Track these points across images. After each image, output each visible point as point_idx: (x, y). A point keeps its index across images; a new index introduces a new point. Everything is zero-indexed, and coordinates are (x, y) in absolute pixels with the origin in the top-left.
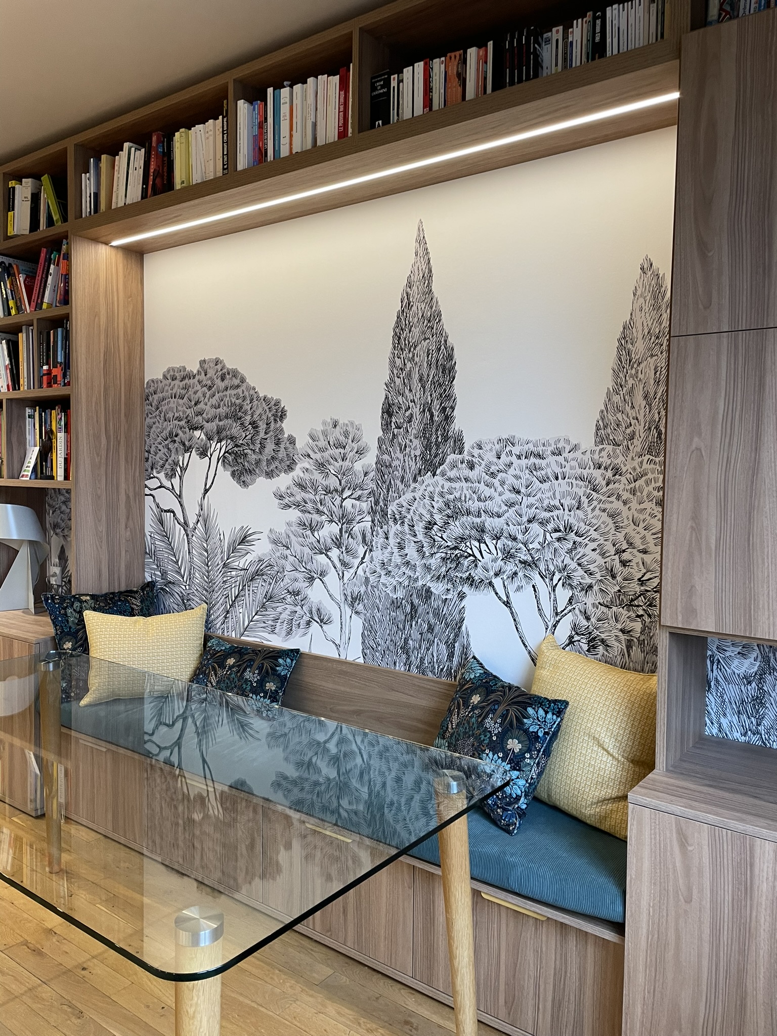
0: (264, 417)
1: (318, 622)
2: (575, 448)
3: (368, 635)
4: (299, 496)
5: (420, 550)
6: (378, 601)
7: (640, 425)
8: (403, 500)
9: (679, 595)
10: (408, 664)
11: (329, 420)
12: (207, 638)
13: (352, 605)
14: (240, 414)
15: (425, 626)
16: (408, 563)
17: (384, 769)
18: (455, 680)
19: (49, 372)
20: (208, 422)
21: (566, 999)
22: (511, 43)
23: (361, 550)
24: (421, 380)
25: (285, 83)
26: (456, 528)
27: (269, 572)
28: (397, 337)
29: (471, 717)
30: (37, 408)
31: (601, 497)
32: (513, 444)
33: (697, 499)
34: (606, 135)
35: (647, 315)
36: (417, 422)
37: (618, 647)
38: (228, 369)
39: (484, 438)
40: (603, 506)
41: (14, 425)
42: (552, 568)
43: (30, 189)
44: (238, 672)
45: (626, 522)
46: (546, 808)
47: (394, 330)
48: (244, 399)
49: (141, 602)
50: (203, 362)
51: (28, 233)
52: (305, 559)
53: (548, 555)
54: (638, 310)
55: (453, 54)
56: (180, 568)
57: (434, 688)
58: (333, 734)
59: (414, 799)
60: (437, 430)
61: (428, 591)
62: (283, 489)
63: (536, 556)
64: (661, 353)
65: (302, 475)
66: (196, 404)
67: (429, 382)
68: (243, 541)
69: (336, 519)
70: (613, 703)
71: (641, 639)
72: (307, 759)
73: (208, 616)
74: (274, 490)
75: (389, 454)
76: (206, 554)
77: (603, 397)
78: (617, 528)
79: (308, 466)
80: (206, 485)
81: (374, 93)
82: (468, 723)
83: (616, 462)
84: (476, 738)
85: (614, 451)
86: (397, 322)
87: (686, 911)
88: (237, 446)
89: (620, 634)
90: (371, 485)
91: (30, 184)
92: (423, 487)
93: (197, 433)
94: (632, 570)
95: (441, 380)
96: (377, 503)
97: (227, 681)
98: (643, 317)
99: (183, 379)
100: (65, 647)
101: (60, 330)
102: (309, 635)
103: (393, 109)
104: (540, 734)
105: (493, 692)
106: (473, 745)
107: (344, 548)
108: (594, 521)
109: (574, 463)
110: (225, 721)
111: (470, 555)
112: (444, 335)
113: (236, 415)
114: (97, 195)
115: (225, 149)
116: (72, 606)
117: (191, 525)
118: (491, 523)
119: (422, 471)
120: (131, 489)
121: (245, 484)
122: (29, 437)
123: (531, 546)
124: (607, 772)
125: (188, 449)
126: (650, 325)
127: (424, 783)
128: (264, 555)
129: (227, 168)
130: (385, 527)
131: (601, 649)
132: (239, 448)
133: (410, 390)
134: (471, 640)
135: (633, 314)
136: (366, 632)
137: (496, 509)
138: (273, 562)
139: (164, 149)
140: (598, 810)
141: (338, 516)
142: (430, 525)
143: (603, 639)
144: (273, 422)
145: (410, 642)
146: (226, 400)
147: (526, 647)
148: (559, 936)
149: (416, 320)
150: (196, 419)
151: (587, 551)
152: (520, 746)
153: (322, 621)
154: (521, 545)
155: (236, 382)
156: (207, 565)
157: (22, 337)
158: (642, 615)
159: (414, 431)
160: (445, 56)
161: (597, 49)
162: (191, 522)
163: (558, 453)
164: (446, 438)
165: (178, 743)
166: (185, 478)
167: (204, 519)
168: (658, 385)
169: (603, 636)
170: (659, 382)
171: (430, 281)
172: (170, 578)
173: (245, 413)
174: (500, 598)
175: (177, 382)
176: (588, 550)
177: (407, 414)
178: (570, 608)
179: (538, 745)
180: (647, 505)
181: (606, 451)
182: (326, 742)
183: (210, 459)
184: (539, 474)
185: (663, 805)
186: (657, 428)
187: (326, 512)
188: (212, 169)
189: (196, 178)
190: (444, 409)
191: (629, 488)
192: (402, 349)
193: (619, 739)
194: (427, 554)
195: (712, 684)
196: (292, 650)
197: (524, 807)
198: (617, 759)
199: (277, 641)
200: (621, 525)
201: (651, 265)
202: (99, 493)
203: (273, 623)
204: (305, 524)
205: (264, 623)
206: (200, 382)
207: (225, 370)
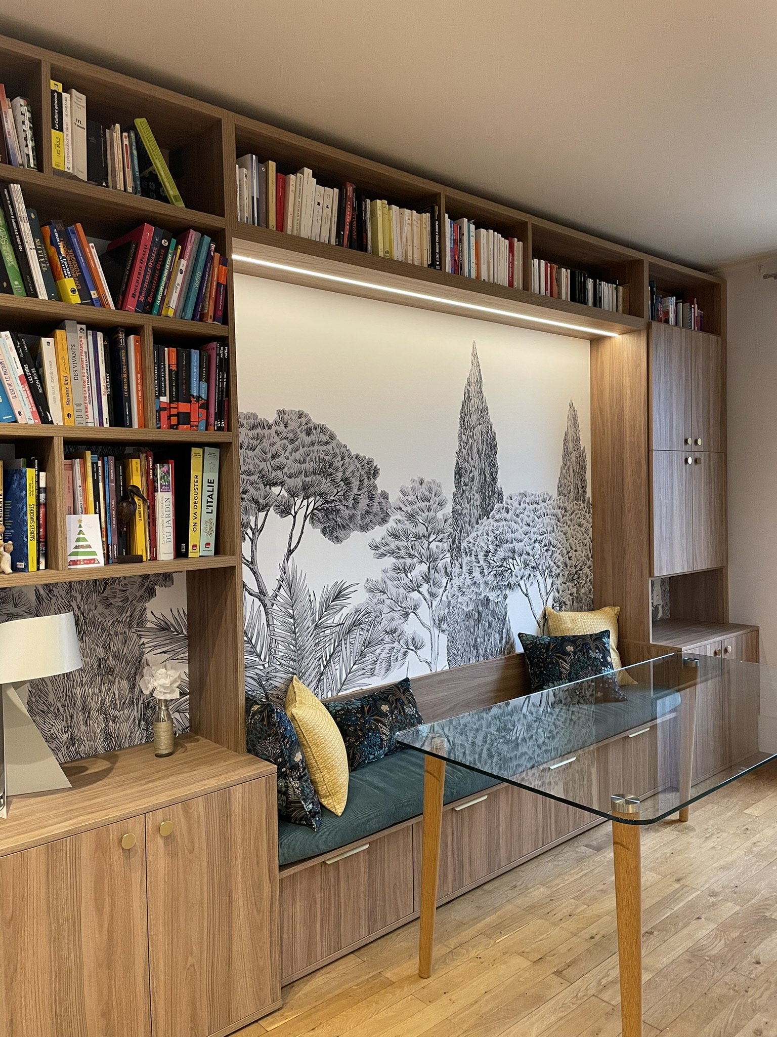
0: (358, 474)
1: (413, 650)
3: (451, 646)
4: (394, 544)
5: (482, 572)
6: (457, 617)
8: (470, 538)
11: (416, 479)
13: (439, 627)
14: (330, 470)
15: (487, 625)
16: (475, 583)
20: (290, 477)
23: (444, 581)
26: (501, 554)
27: (367, 620)
28: (462, 419)
32: (526, 496)
35: (573, 429)
36: (477, 481)
38: (314, 424)
39: (513, 492)
40: (561, 529)
42: (544, 568)
47: (461, 415)
48: (335, 455)
50: (281, 413)
53: (543, 561)
56: (254, 647)
60: (489, 487)
61: (488, 599)
62: (378, 540)
65: (395, 526)
66: (273, 457)
67: (483, 454)
68: (336, 598)
69: (425, 560)
74: (369, 542)
75: (462, 504)
76: (292, 621)
77: (559, 470)
78: (567, 540)
79: (399, 517)
80: (290, 546)
83: (565, 505)
85: (564, 499)
86: (462, 409)
88: (327, 502)
89: (570, 596)
90: (449, 529)
92: (482, 527)
93: (276, 490)
95: (490, 453)
96: (454, 542)
98: (571, 430)
99: (253, 427)
101: (195, 354)
102: (406, 665)
107: (432, 582)
108: (559, 538)
109: (551, 506)
111: (509, 569)
112: (490, 422)
113: (326, 470)
117: (270, 593)
118: (518, 546)
119: (481, 516)
121: (338, 540)
123: (536, 557)
125: (263, 508)
126: (573, 434)
128: (359, 605)
130: (460, 559)
132: (330, 505)
133: (472, 459)
135: (568, 427)
136: (449, 644)
137: (520, 537)
138: (369, 609)
141: (426, 556)
142: (488, 552)
143: (564, 602)
144: (366, 480)
145: (478, 640)
146: (313, 455)
149: (473, 409)
150: (274, 474)
153: (416, 648)
154: (532, 557)
155: (325, 438)
156: (295, 632)
158: (577, 584)
159: (476, 488)
162: (270, 587)
163: (544, 501)
164: (494, 493)
166: (258, 542)
167: (288, 582)
171: (481, 384)
173: (337, 469)
174: (523, 592)
177: (471, 476)
178: (552, 589)
181: (562, 499)
183: (294, 517)
184: (537, 514)
186: (578, 487)
187: (417, 555)
190: (492, 473)
192: (465, 428)
194: (486, 574)
199: (379, 682)
203: (372, 667)
204: (399, 569)
205: (363, 669)
206: (277, 433)
207: (312, 425)
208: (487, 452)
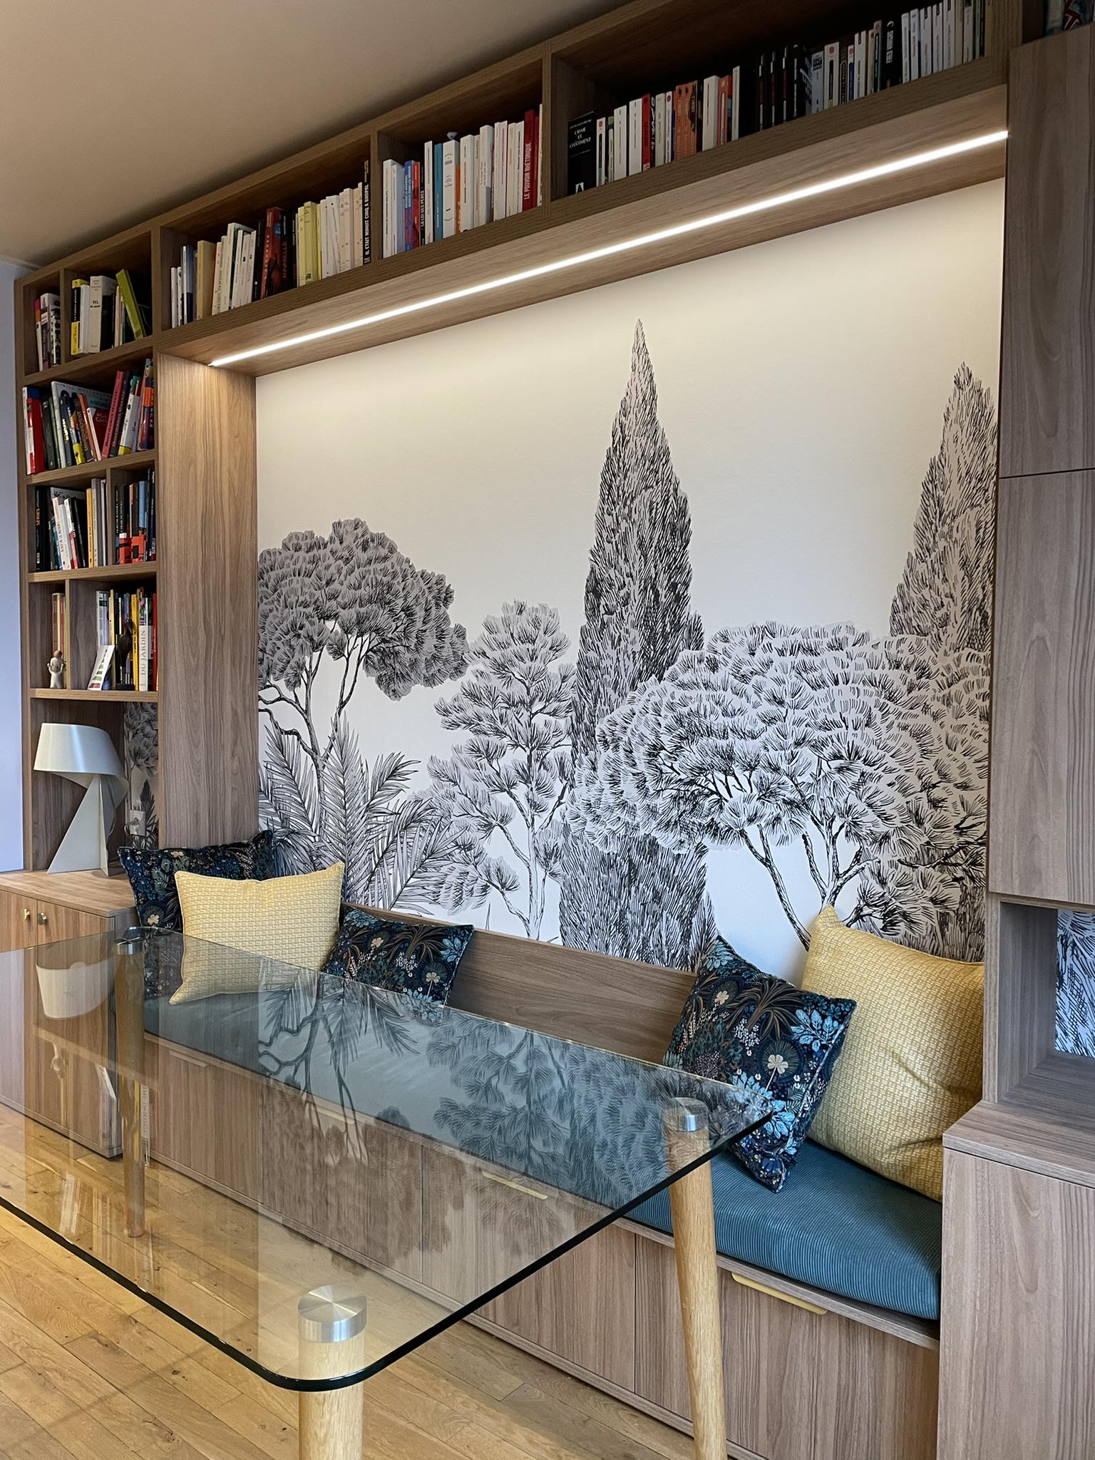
0: (422, 601)
1: (498, 888)
2: (862, 639)
3: (569, 906)
4: (471, 710)
5: (641, 785)
6: (582, 859)
7: (956, 605)
8: (617, 715)
9: (1015, 851)
10: (626, 946)
11: (512, 604)
12: (344, 910)
13: (546, 864)
14: (388, 596)
15: (649, 894)
16: (624, 804)
17: (592, 1095)
18: (693, 970)
19: (128, 542)
20: (344, 608)
21: (855, 1427)
22: (766, 67)
23: (558, 786)
24: (641, 545)
25: (449, 135)
26: (692, 755)
27: (430, 817)
28: (607, 485)
29: (716, 1023)
30: (112, 591)
31: (900, 709)
32: (773, 635)
33: (1039, 710)
34: (903, 195)
35: (965, 448)
36: (636, 604)
37: (926, 923)
38: (371, 534)
39: (731, 626)
40: (903, 722)
41: (81, 616)
42: (830, 810)
43: (100, 290)
44: (388, 957)
45: (937, 744)
46: (825, 1154)
47: (603, 476)
48: (394, 575)
49: (254, 859)
50: (337, 525)
51: (97, 350)
52: (480, 799)
53: (824, 793)
54: (951, 441)
55: (683, 87)
56: (307, 812)
57: (662, 982)
58: (521, 1045)
59: (636, 1140)
60: (664, 616)
61: (653, 843)
62: (449, 701)
63: (808, 795)
64: (986, 502)
65: (474, 681)
66: (328, 584)
67: (653, 548)
68: (392, 775)
69: (522, 743)
70: (920, 1003)
71: (961, 912)
72: (484, 1081)
73: (346, 878)
74: (436, 702)
75: (597, 649)
76: (342, 792)
77: (903, 565)
78: (925, 753)
79: (482, 668)
80: (342, 697)
81: (574, 145)
82: (712, 1031)
83: (922, 658)
84: (722, 1053)
85: (919, 643)
86: (607, 465)
87: (1028, 1304)
88: (384, 641)
90: (571, 695)
91: (100, 284)
92: (645, 696)
93: (330, 624)
94: (946, 814)
95: (670, 546)
96: (579, 719)
97: (372, 970)
98: (960, 451)
99: (310, 549)
100: (150, 921)
101: (142, 484)
102: (486, 906)
103: (600, 167)
104: (815, 1048)
105: (747, 987)
106: (719, 1063)
107: (534, 783)
108: (891, 743)
109: (861, 661)
110: (370, 1027)
111: (712, 793)
112: (673, 481)
113: (382, 598)
114: (191, 297)
115: (367, 229)
116: (159, 864)
117: (322, 752)
118: (742, 747)
119: (644, 674)
120: (240, 704)
121: (395, 694)
122: (100, 632)
123: (800, 780)
124: (913, 1103)
125: (317, 647)
126: (969, 462)
127: (650, 1117)
128: (421, 792)
129: (369, 255)
130: (592, 753)
131: (902, 927)
132: (387, 645)
133: (626, 560)
134: (715, 913)
135: (945, 447)
136: (565, 902)
137: (749, 728)
138: (435, 803)
139: (282, 231)
140: (899, 1157)
141: (525, 739)
142: (654, 751)
143: (905, 912)
144: (434, 608)
145: (628, 916)
146: (369, 577)
147: (794, 923)
148: (844, 1337)
149: (634, 460)
150: (329, 604)
151: (881, 787)
152: (786, 1065)
153: (503, 885)
154: (785, 778)
155: (383, 552)
156: (344, 808)
157: (91, 494)
158: (962, 878)
159: (632, 618)
160: (673, 90)
161: (889, 73)
162: (323, 745)
163: (837, 646)
164: (677, 627)
165: (305, 1057)
166: (313, 688)
167: (340, 743)
168: (982, 548)
169: (905, 908)
170: (982, 543)
171: (654, 406)
172: (293, 826)
173: (396, 595)
174: (755, 853)
175: (302, 554)
176: (882, 785)
177: (622, 593)
178: (857, 867)
179: (812, 1064)
180: (967, 719)
181: (907, 642)
182: (511, 1056)
183: (348, 660)
184: (810, 676)
185: (993, 1151)
186: (980, 609)
187: (509, 732)
188: (348, 257)
189: (327, 271)
190: (674, 586)
191: (941, 695)
192: (614, 503)
193: (930, 1055)
194: (652, 791)
195: (1065, 977)
196: (462, 927)
197: (793, 1152)
198: (927, 1085)
199: (441, 915)
200: (930, 748)
201: (970, 376)
202: (195, 706)
203: (435, 890)
204: (479, 750)
205: (423, 888)
206: (333, 553)
207: (368, 536)
208: (663, 542)
